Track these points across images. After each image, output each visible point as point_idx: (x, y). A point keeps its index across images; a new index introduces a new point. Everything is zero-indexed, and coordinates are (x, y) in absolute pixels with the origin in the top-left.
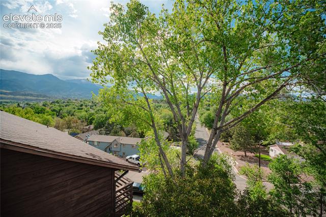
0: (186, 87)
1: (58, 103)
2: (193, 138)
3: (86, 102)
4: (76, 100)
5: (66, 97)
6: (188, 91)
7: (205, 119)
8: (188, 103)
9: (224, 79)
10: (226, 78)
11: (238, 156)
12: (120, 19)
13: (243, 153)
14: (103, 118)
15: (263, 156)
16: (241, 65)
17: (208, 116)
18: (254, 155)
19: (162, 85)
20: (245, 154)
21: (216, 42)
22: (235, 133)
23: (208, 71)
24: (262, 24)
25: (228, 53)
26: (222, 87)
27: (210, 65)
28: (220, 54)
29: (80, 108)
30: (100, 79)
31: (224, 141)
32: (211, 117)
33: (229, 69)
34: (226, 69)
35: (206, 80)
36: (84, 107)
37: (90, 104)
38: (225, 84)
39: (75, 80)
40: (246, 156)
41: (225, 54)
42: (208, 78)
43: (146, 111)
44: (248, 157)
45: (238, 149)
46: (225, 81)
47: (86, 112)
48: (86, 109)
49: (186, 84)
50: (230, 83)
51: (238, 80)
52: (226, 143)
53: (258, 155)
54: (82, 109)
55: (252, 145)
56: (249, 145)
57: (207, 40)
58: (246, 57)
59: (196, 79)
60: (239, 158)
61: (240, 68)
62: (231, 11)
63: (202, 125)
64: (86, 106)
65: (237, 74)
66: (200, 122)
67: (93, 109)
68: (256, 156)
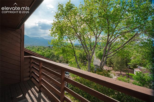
0: (90, 38)
1: (29, 48)
2: (92, 64)
3: (41, 47)
4: (36, 46)
5: (32, 45)
6: (91, 40)
7: (98, 55)
8: (90, 45)
9: (108, 33)
10: (109, 33)
11: (117, 74)
12: (62, 10)
13: (120, 73)
14: (49, 54)
15: (130, 74)
16: (116, 27)
17: (100, 53)
18: (126, 73)
19: (79, 37)
20: (121, 73)
21: (104, 17)
22: (115, 62)
23: (100, 30)
24: (125, 9)
25: (109, 21)
26: (107, 37)
27: (101, 27)
28: (106, 22)
29: (38, 50)
30: (54, 35)
31: (109, 66)
32: (102, 54)
33: (110, 29)
34: (109, 28)
35: (99, 34)
36: (40, 49)
37: (43, 48)
38: (109, 35)
39: (36, 37)
40: (121, 74)
41: (108, 22)
42: (100, 33)
43: (71, 49)
44: (122, 74)
45: (116, 70)
46: (108, 34)
47: (41, 52)
48: (41, 50)
49: (89, 37)
50: (111, 35)
51: (115, 33)
52: (110, 67)
53: (128, 73)
54: (39, 50)
55: (124, 68)
56: (123, 68)
57: (100, 17)
58: (118, 23)
59: (95, 34)
60: (117, 75)
61: (115, 28)
62: (110, 4)
63: (97, 58)
64: (41, 49)
65: (114, 31)
66: (96, 57)
67: (44, 50)
68: (127, 74)
